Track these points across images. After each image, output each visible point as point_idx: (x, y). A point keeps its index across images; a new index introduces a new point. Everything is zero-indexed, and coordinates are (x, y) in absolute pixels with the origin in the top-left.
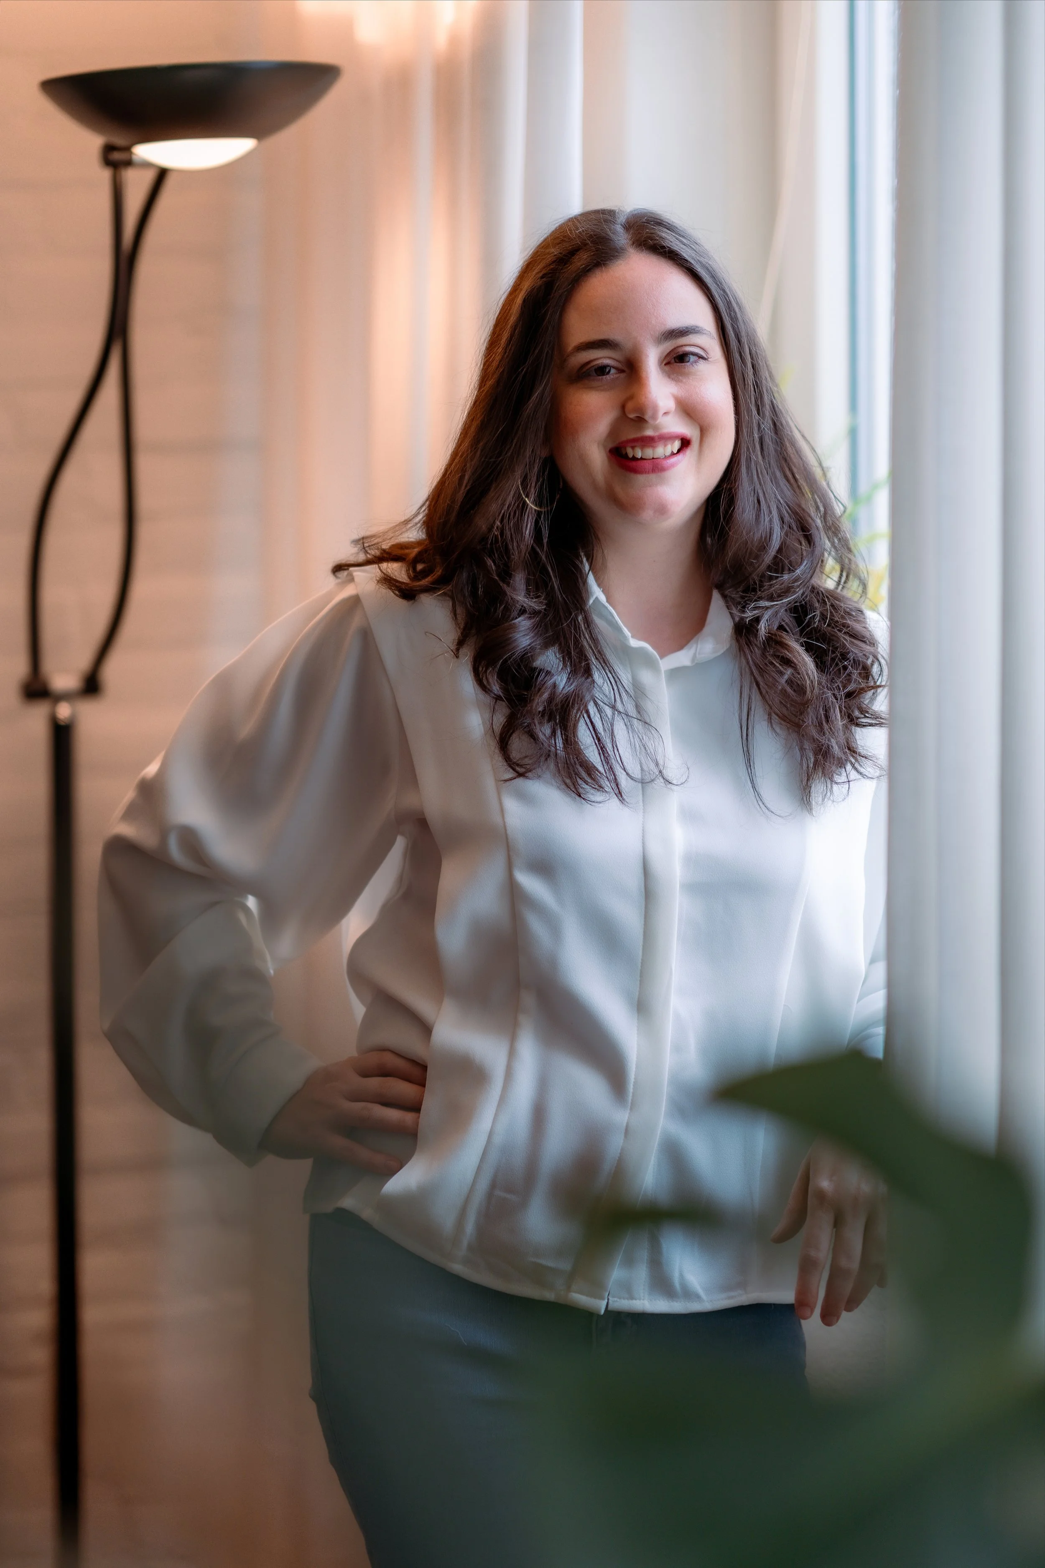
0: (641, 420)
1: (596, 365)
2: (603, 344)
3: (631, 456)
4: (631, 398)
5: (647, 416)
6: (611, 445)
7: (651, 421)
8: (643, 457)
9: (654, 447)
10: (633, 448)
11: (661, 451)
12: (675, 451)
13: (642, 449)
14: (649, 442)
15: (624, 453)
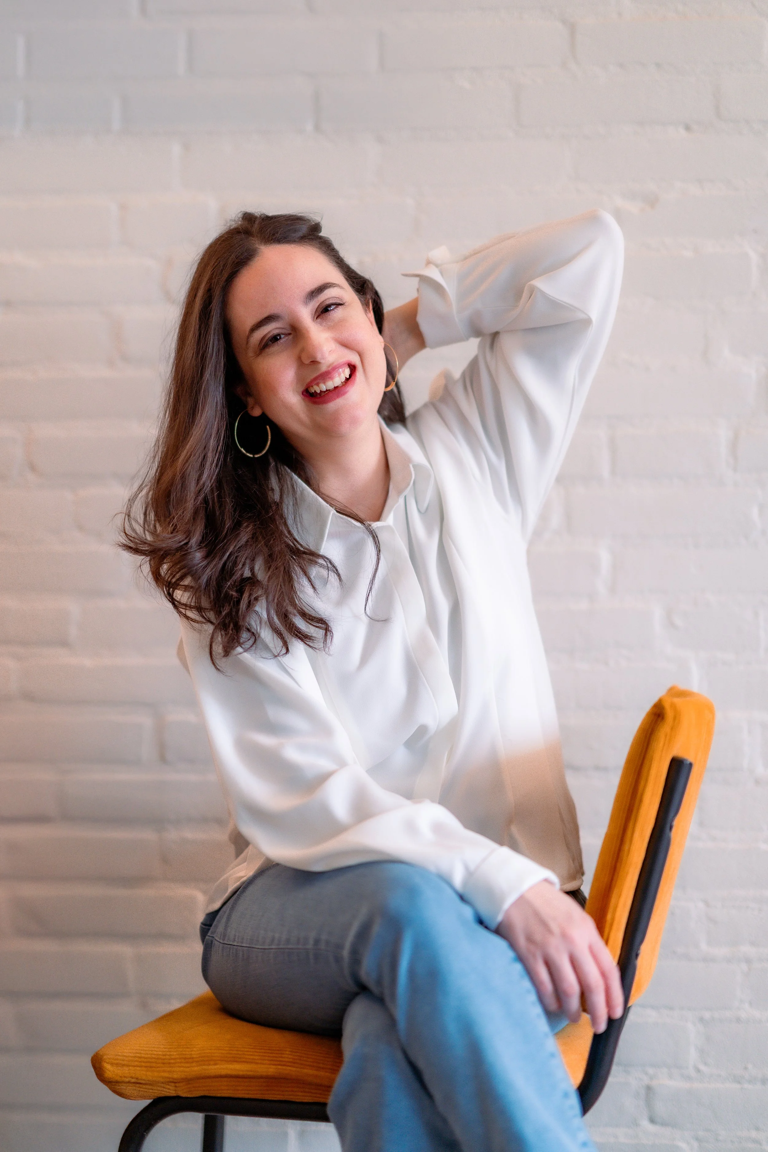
0: (315, 362)
1: (270, 337)
2: (269, 319)
3: (318, 392)
4: (303, 350)
5: (318, 359)
6: (302, 389)
7: (322, 361)
8: (328, 389)
9: (332, 378)
10: (318, 384)
11: (338, 380)
12: (348, 377)
13: (324, 383)
14: (326, 376)
15: (313, 391)
